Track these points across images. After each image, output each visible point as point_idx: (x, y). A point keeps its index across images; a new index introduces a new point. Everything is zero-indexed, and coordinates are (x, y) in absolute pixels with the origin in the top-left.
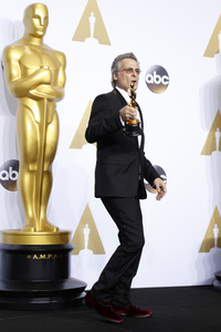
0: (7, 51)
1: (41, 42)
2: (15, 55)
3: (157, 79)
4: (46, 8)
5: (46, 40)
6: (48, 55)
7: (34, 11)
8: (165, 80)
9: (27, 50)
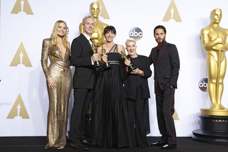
0: (202, 31)
1: (218, 26)
2: (206, 32)
4: (221, 10)
5: (220, 25)
6: (221, 31)
7: (215, 12)
9: (212, 30)
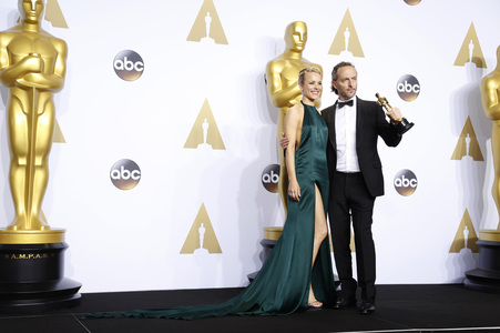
0: (270, 65)
1: (300, 56)
2: (277, 69)
3: (408, 88)
4: (305, 24)
5: (304, 55)
7: (294, 29)
8: (416, 89)
9: (288, 64)
